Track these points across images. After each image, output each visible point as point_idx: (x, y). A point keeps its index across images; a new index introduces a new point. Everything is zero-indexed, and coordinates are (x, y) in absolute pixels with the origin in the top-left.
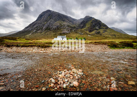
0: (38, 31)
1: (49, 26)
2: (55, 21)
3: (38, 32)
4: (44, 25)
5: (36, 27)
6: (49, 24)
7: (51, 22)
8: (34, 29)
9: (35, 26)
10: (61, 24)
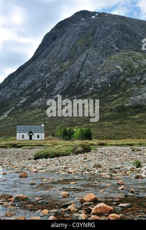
0: (36, 103)
1: (79, 76)
2: (107, 52)
3: (33, 104)
4: (59, 75)
5: (30, 87)
6: (78, 69)
7: (88, 62)
8: (21, 94)
9: (27, 83)
10: (130, 66)
